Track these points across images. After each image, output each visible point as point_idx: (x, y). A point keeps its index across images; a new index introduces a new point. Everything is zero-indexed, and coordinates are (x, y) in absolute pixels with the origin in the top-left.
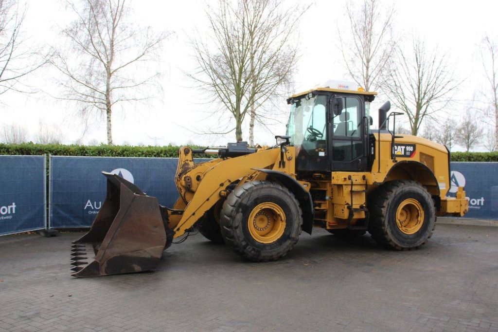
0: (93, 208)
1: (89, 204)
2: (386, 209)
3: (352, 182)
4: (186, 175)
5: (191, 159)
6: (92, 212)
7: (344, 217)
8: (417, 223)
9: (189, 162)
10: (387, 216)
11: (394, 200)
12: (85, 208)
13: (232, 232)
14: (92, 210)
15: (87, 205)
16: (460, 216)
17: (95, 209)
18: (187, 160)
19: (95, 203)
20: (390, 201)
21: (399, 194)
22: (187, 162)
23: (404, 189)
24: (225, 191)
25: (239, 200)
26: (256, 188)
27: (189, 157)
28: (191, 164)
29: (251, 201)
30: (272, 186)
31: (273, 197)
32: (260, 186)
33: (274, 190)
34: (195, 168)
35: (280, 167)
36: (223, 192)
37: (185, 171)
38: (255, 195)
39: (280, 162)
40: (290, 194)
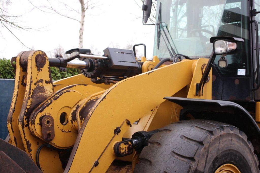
4: (43, 113)
5: (48, 79)
9: (44, 85)
18: (41, 81)
22: (40, 84)
24: (125, 144)
25: (194, 165)
26: (213, 137)
27: (45, 74)
28: (48, 88)
29: (209, 164)
30: (231, 132)
31: (234, 153)
32: (218, 133)
33: (234, 139)
34: (58, 97)
35: (197, 95)
36: (123, 146)
37: (38, 104)
38: (213, 153)
39: (197, 85)
40: (250, 145)
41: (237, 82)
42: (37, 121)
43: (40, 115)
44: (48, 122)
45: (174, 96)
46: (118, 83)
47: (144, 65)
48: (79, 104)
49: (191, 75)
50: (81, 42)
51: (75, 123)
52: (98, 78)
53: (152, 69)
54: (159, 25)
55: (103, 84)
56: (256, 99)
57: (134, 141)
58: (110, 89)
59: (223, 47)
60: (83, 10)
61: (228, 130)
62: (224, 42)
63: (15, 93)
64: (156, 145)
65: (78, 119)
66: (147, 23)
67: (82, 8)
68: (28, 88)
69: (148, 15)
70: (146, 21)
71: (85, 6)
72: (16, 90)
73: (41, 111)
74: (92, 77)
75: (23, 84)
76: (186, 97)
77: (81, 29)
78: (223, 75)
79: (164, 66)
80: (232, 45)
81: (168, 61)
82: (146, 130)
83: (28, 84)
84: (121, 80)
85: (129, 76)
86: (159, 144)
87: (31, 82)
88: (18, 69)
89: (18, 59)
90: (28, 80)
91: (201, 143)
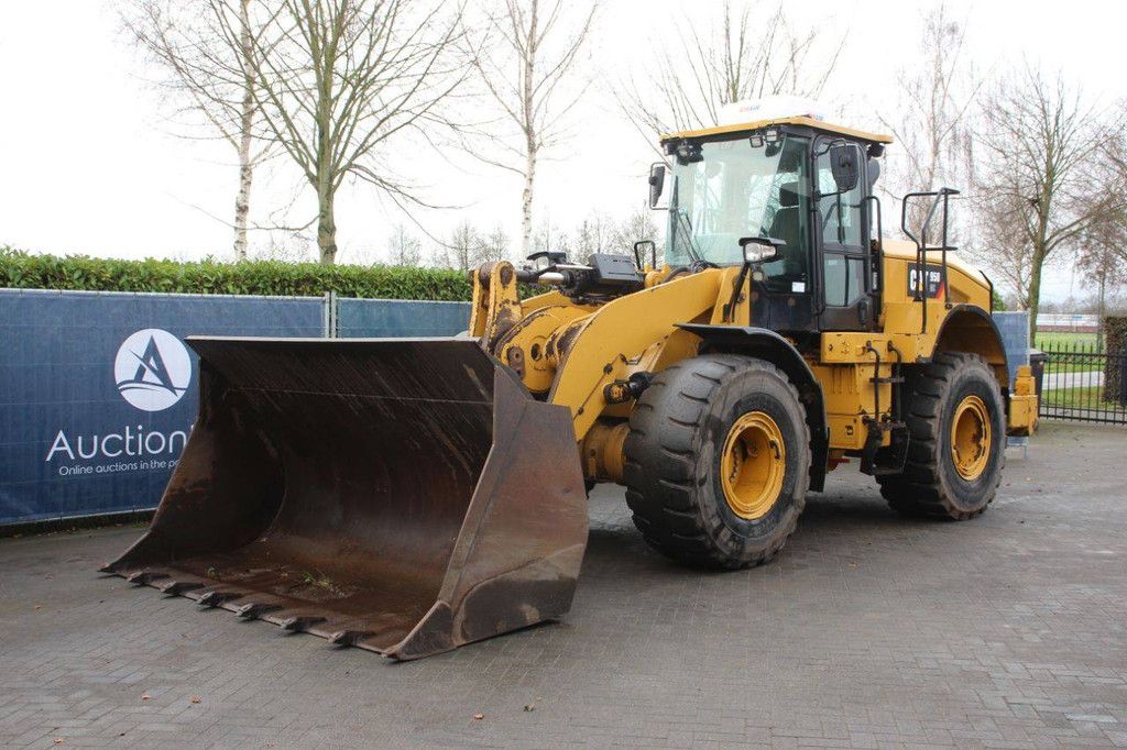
0: (72, 457)
1: (61, 444)
2: (938, 420)
3: (878, 358)
4: (511, 344)
6: (68, 471)
7: (856, 444)
8: (979, 452)
9: (510, 306)
10: (940, 440)
11: (949, 399)
12: (48, 459)
13: (693, 495)
14: (71, 464)
15: (55, 448)
16: (1027, 434)
17: (80, 462)
18: (507, 301)
19: (80, 438)
20: (943, 402)
21: (956, 385)
22: (506, 306)
23: (964, 373)
24: (620, 387)
25: (707, 408)
26: (735, 375)
27: (511, 292)
28: (516, 311)
29: (729, 409)
30: (763, 369)
31: (767, 397)
32: (742, 369)
33: (767, 379)
34: (529, 324)
35: (724, 321)
36: (616, 389)
37: (504, 333)
38: (735, 395)
39: (725, 306)
40: (793, 389)
41: (791, 302)
42: (504, 354)
43: (507, 346)
44: (517, 356)
45: (692, 322)
46: (609, 304)
47: (647, 277)
48: (556, 333)
49: (717, 291)
50: (527, 219)
51: (552, 358)
52: (581, 298)
53: (659, 283)
54: (674, 212)
55: (587, 305)
56: (822, 328)
57: (631, 385)
58: (599, 311)
59: (757, 252)
60: (532, 149)
61: (757, 366)
62: (759, 245)
63: (473, 319)
64: (660, 386)
65: (556, 352)
66: (657, 207)
67: (530, 144)
68: (491, 311)
69: (659, 192)
70: (656, 202)
71: (537, 141)
72: (475, 313)
73: (508, 341)
74: (572, 296)
75: (484, 306)
76: (708, 322)
77: (527, 190)
78: (770, 292)
79: (679, 279)
80: (769, 250)
81: (684, 270)
82: (650, 371)
83: (492, 306)
84: (614, 299)
85: (624, 295)
86: (664, 384)
87: (496, 303)
88: (477, 287)
89: (477, 272)
90: (492, 301)
91: (718, 381)
